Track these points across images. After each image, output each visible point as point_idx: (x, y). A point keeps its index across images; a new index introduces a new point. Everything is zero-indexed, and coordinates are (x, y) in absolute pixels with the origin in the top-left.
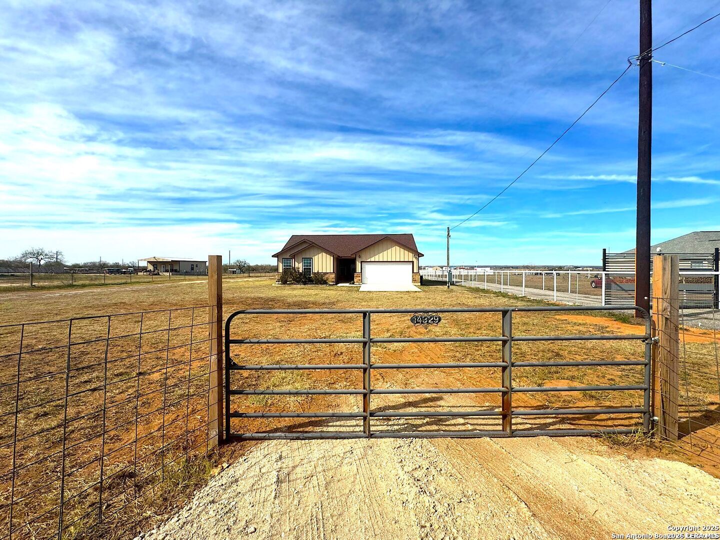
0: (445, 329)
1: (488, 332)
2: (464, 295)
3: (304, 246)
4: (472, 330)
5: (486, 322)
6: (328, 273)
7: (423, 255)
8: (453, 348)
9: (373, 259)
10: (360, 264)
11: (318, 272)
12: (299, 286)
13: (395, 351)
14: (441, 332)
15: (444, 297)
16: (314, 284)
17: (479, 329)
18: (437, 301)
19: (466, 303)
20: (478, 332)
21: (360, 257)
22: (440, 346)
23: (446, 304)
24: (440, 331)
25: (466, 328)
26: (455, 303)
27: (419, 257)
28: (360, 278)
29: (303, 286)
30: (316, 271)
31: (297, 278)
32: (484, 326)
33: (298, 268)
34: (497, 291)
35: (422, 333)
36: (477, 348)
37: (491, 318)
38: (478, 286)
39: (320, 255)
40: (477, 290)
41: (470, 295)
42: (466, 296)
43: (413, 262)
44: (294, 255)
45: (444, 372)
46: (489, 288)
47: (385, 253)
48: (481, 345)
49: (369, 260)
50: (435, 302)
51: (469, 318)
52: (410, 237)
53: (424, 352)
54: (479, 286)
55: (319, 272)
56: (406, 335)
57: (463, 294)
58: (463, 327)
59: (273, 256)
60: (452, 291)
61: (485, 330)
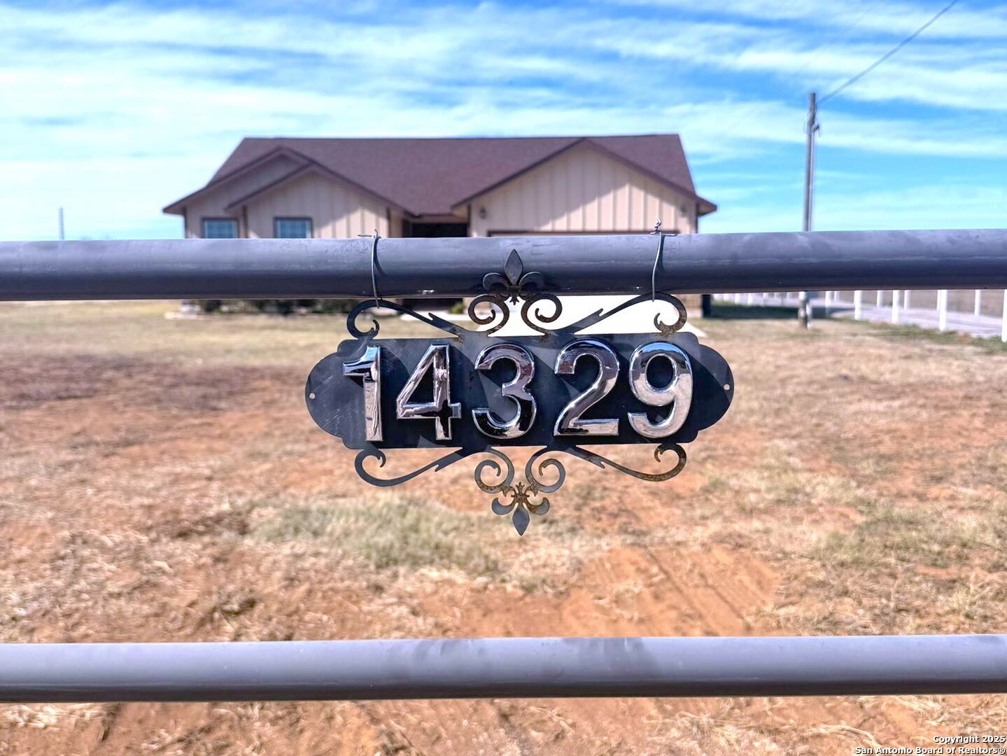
0: (788, 479)
1: (984, 492)
2: (862, 350)
3: (280, 171)
4: (907, 483)
5: (966, 447)
7: (716, 209)
8: (821, 576)
9: (530, 225)
12: (262, 320)
13: (529, 589)
14: (769, 490)
15: (785, 354)
17: (939, 480)
18: (757, 368)
19: (873, 377)
20: (934, 491)
21: (483, 213)
22: (756, 563)
23: (792, 377)
24: (763, 485)
25: (884, 474)
26: (829, 375)
27: (701, 213)
29: (280, 320)
32: (962, 466)
34: (986, 336)
35: (679, 497)
36: (943, 575)
37: (983, 430)
38: (911, 321)
40: (909, 333)
41: (885, 348)
42: (872, 351)
44: (245, 209)
45: (774, 732)
46: (952, 327)
48: (959, 557)
49: (517, 227)
50: (749, 372)
51: (889, 432)
52: (671, 144)
53: (672, 597)
54: (918, 321)
56: (607, 502)
57: (859, 344)
58: (868, 467)
59: (166, 210)
60: (816, 334)
61: (966, 484)
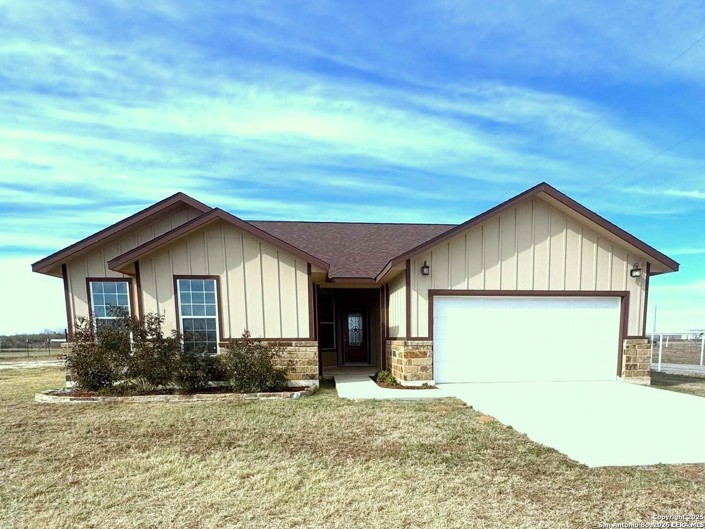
6: (287, 342)
7: (673, 266)
9: (475, 284)
10: (424, 303)
11: (247, 340)
16: (229, 390)
21: (425, 270)
27: (649, 274)
28: (426, 362)
30: (237, 334)
31: (153, 364)
33: (158, 320)
39: (253, 265)
43: (624, 297)
47: (526, 255)
49: (462, 286)
55: (253, 336)
59: (38, 267)
